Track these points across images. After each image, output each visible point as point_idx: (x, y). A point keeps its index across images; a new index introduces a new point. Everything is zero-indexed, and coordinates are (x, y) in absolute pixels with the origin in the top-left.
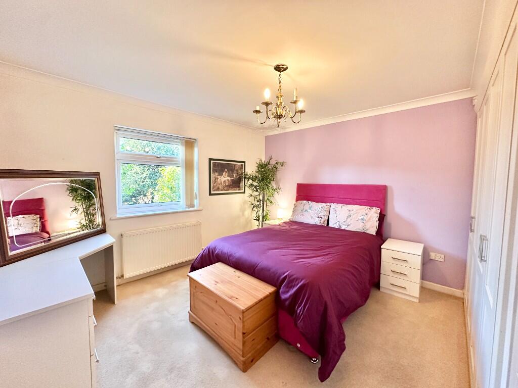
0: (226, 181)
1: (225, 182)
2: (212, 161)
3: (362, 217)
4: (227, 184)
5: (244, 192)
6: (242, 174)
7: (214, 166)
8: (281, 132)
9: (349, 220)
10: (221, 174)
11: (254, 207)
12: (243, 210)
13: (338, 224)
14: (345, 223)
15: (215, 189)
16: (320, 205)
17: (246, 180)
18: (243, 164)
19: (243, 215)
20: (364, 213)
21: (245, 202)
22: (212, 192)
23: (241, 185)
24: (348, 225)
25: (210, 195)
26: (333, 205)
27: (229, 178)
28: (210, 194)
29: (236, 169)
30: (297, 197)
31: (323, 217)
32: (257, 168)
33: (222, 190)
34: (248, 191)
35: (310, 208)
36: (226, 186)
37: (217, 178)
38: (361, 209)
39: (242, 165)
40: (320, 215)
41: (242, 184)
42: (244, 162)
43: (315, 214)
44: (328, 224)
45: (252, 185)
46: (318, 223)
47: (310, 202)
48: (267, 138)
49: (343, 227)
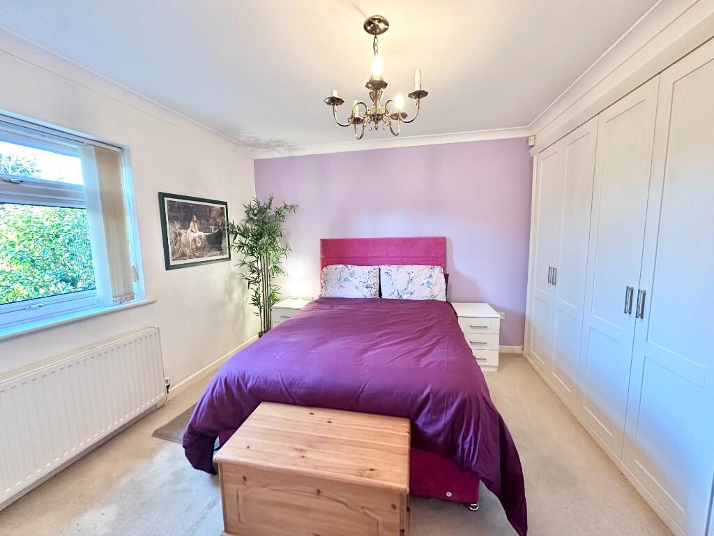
0: (197, 239)
1: (195, 240)
2: (166, 199)
3: (427, 280)
4: (199, 245)
5: (229, 258)
6: (223, 224)
7: (170, 210)
8: (286, 155)
9: (411, 285)
10: (186, 227)
11: (249, 284)
12: (229, 291)
13: (396, 293)
14: (406, 291)
15: (177, 255)
16: (366, 269)
17: (232, 237)
18: (224, 206)
19: (231, 299)
20: (428, 275)
21: (232, 276)
22: (172, 263)
23: (223, 245)
24: (411, 293)
25: (167, 269)
26: (384, 268)
27: (202, 234)
28: (168, 267)
29: (212, 215)
30: (323, 260)
31: (372, 286)
32: (246, 215)
33: (190, 258)
34: (237, 255)
35: (352, 275)
36: (198, 249)
37: (180, 235)
38: (423, 269)
39: (222, 208)
40: (369, 283)
41: (225, 244)
42: (225, 204)
43: (362, 284)
44: (380, 294)
45: (241, 246)
46: (368, 296)
47: (349, 266)
48: (257, 163)
49: (405, 297)
